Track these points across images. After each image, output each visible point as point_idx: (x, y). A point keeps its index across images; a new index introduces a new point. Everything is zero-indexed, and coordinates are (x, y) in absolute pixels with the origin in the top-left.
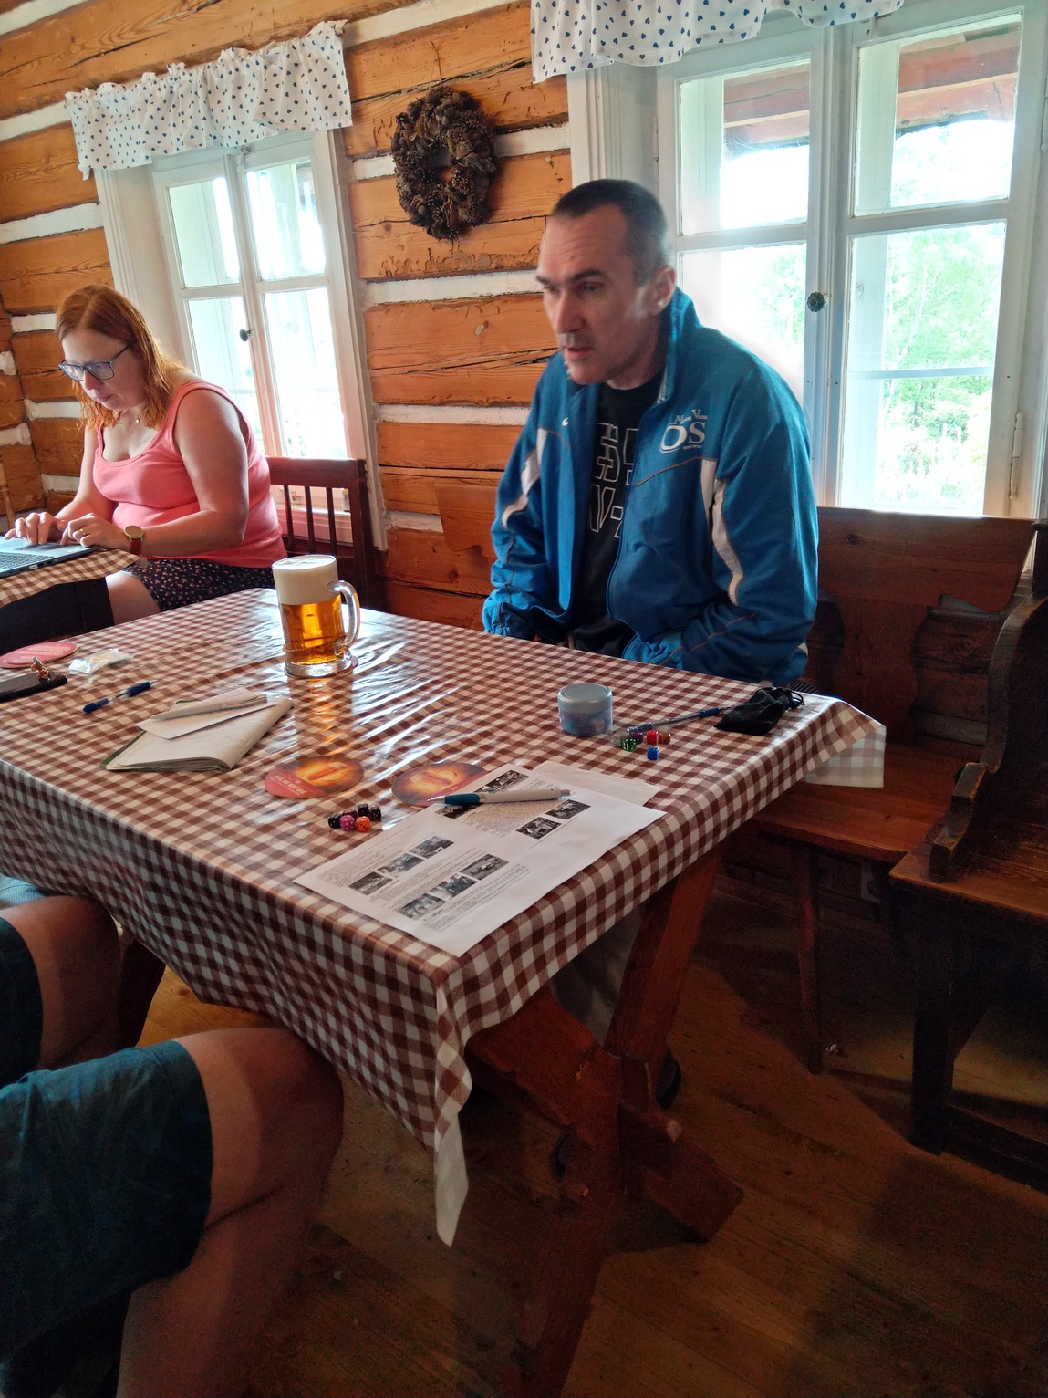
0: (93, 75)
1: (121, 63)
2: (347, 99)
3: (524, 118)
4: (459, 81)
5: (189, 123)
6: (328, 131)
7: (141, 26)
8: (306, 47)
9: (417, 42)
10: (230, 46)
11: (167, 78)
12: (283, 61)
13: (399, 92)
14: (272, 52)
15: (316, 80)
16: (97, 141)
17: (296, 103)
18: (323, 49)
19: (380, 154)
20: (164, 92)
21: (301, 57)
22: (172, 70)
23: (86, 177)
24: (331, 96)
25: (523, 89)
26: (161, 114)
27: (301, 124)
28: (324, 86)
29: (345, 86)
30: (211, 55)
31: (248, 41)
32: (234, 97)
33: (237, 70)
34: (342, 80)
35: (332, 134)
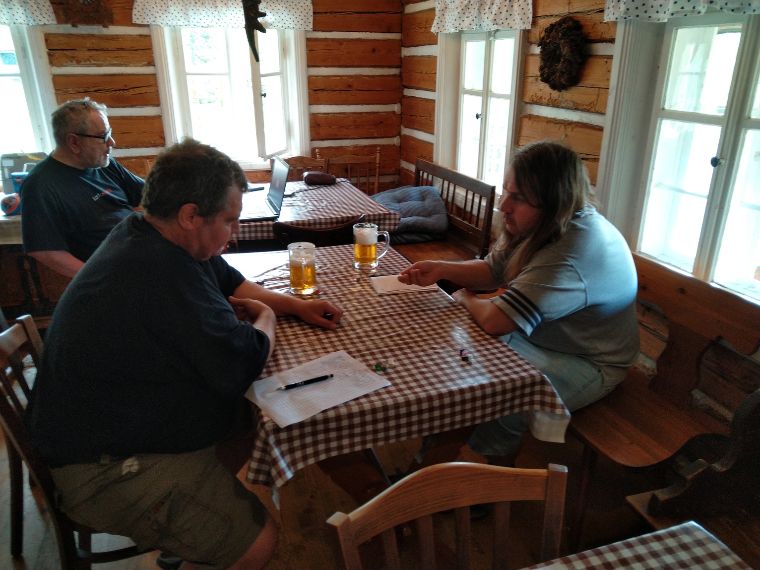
2: (531, 16)
3: (599, 38)
4: (575, 15)
5: (471, 18)
6: (521, 30)
13: (552, 16)
15: (520, 6)
16: (440, 19)
17: (511, 15)
19: (537, 44)
23: (434, 35)
24: (524, 14)
25: (601, 23)
26: (464, 11)
27: (510, 25)
28: (523, 9)
29: (531, 10)
32: (489, 8)
34: (530, 7)
35: (522, 32)
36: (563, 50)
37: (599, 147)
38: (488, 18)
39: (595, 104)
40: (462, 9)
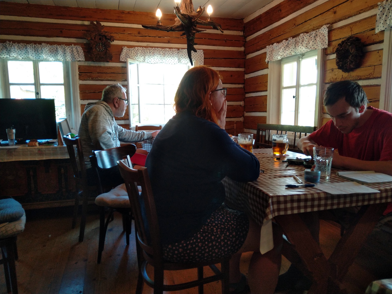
0: (273, 42)
1: (279, 39)
2: (327, 42)
3: (372, 42)
4: (356, 35)
5: (290, 50)
7: (285, 31)
8: (319, 31)
9: (347, 27)
10: (303, 33)
11: (288, 41)
12: (314, 35)
13: (340, 39)
14: (311, 33)
15: (320, 38)
16: (270, 55)
17: (315, 43)
18: (323, 31)
19: (333, 53)
20: (287, 44)
21: (318, 33)
22: (289, 39)
23: (267, 63)
24: (323, 41)
25: (373, 35)
27: (315, 48)
28: (322, 39)
30: (298, 35)
31: (307, 31)
32: (301, 43)
33: (303, 38)
34: (327, 38)
35: (322, 50)
36: (351, 51)
37: (378, 94)
38: (300, 48)
39: (373, 74)
40: (284, 47)
